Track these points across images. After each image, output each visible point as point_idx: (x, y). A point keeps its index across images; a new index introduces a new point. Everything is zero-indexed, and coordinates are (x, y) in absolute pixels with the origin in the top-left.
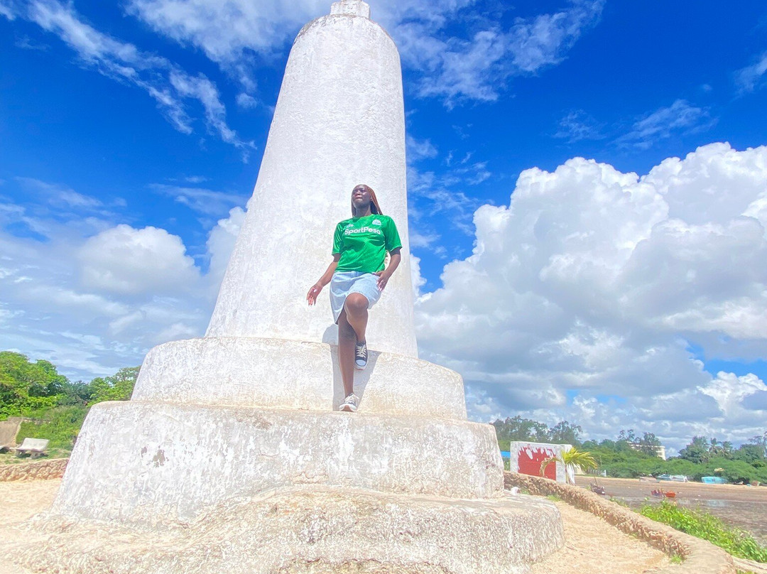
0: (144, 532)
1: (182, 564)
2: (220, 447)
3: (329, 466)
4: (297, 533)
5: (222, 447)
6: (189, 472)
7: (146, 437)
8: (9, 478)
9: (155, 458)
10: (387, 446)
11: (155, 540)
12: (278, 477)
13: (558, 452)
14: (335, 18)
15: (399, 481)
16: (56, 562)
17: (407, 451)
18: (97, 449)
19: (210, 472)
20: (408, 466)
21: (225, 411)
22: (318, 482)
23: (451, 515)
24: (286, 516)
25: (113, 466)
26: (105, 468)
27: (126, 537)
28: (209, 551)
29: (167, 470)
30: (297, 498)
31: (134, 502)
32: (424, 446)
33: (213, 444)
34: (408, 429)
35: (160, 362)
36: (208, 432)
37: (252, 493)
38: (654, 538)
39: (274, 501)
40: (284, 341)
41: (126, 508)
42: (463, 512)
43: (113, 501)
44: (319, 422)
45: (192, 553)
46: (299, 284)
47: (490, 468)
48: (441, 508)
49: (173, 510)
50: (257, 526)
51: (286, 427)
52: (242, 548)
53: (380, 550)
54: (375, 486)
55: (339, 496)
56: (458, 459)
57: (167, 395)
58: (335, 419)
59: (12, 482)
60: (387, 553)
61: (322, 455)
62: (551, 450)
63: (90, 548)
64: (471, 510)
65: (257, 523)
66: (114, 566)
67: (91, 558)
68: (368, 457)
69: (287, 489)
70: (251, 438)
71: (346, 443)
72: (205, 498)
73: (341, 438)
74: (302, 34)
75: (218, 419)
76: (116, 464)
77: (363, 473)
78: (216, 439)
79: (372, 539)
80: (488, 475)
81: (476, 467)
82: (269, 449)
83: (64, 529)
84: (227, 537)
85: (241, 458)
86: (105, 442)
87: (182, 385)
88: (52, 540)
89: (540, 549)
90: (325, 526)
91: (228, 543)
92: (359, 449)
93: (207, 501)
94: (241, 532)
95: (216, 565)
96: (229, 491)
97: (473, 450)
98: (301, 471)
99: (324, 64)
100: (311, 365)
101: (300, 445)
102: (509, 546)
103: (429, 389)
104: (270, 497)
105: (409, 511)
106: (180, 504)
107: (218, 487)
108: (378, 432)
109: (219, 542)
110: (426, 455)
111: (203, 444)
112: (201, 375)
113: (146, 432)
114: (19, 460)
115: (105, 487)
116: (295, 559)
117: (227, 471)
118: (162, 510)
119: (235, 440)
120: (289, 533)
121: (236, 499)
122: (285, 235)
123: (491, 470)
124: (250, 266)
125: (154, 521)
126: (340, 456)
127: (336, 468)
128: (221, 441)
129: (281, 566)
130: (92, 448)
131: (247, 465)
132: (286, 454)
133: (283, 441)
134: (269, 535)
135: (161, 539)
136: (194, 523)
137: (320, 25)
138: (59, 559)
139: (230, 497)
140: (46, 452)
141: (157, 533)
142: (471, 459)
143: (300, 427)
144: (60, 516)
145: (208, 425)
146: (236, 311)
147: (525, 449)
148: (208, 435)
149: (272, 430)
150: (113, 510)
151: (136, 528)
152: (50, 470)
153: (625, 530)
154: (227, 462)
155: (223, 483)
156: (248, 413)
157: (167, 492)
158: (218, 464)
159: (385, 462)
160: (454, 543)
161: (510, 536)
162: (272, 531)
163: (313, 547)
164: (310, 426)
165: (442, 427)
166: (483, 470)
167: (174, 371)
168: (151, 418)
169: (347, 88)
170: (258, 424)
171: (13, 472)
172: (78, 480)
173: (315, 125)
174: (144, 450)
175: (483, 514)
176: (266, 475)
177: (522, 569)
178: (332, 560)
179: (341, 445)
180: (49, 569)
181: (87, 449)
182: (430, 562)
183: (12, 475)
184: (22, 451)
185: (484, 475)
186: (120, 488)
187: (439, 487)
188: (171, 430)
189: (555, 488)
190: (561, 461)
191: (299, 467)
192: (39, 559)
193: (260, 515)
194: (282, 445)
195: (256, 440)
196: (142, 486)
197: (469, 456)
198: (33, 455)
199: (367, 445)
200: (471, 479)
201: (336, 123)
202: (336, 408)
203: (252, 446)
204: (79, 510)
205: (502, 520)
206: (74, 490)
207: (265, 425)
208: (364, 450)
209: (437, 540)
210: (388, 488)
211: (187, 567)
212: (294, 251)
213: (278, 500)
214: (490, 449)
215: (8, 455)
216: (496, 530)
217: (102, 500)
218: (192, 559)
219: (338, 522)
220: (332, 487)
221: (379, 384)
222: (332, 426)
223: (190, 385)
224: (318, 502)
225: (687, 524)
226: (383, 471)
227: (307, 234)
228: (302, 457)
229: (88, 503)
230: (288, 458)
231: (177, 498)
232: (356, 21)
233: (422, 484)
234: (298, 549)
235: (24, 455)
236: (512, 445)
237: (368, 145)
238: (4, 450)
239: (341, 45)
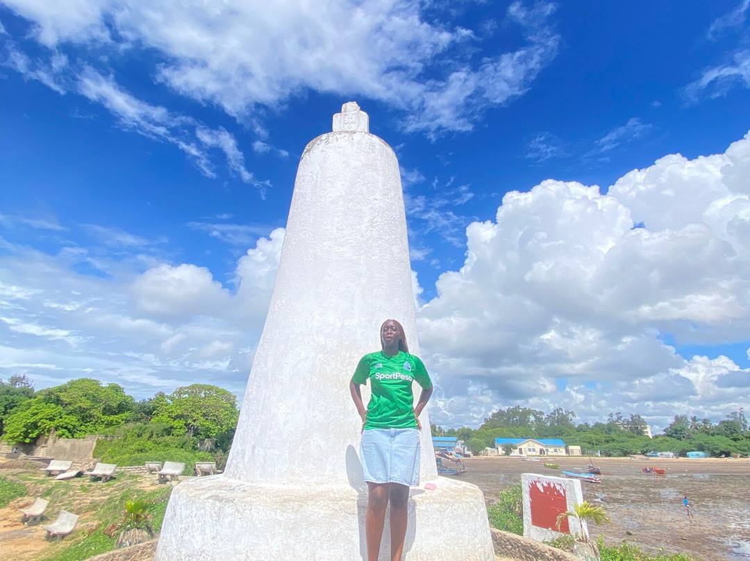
13: (568, 487)
14: (337, 136)
35: (181, 519)
46: (314, 417)
62: (561, 485)
74: (309, 151)
99: (329, 182)
112: (219, 548)
114: (92, 483)
122: (300, 361)
124: (267, 395)
137: (323, 143)
140: (114, 475)
146: (254, 448)
147: (535, 482)
169: (351, 204)
173: (324, 243)
184: (95, 476)
198: (104, 478)
201: (343, 239)
212: (309, 379)
215: (83, 479)
227: (320, 359)
235: (97, 479)
236: (522, 477)
237: (374, 257)
238: (80, 475)
239: (344, 162)
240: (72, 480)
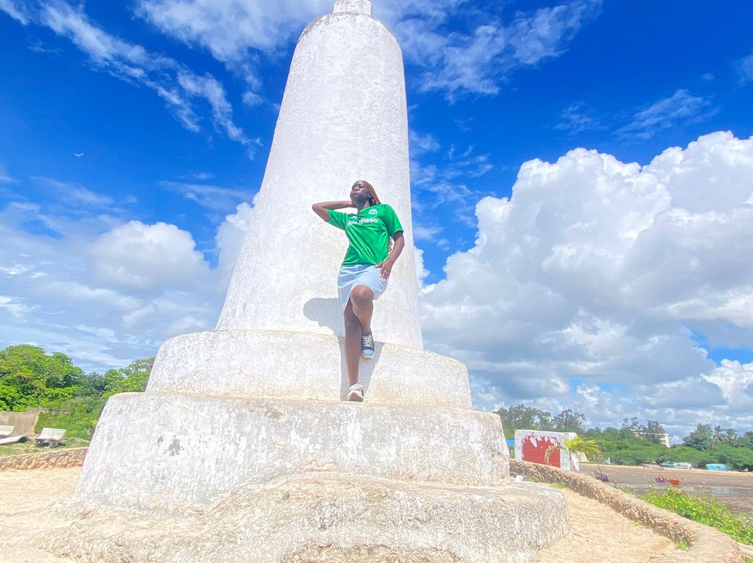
0: (162, 519)
1: (199, 549)
2: (233, 436)
3: (338, 455)
4: (309, 519)
5: (235, 436)
6: (203, 461)
7: (162, 427)
8: (30, 466)
9: (171, 447)
10: (395, 435)
11: (172, 526)
12: (289, 465)
13: (563, 440)
14: (338, 16)
15: (407, 469)
16: (78, 547)
17: (414, 440)
18: (115, 439)
19: (224, 461)
20: (415, 455)
21: (238, 401)
22: (328, 470)
23: (459, 502)
24: (297, 503)
25: (131, 455)
26: (123, 457)
27: (144, 523)
28: (225, 537)
29: (182, 459)
30: (308, 485)
31: (151, 490)
32: (431, 434)
33: (226, 433)
34: (415, 418)
35: (174, 355)
36: (222, 422)
37: (265, 481)
38: (659, 525)
39: (286, 488)
40: (293, 333)
41: (143, 495)
42: (471, 500)
43: (131, 489)
44: (328, 412)
45: (208, 539)
46: (306, 277)
47: (496, 456)
48: (448, 496)
49: (189, 497)
50: (270, 513)
51: (296, 417)
52: (256, 534)
53: (390, 536)
54: (383, 474)
55: (349, 484)
56: (464, 447)
57: (180, 386)
58: (343, 409)
59: (33, 471)
60: (396, 539)
61: (332, 444)
62: (555, 438)
63: (111, 533)
64: (478, 497)
65: (270, 510)
66: (134, 551)
67: (113, 544)
68: (377, 446)
69: (298, 476)
70: (263, 427)
71: (354, 432)
72: (219, 486)
73: (350, 427)
74: (306, 32)
75: (231, 409)
76: (134, 453)
77: (372, 461)
78: (229, 428)
79: (382, 525)
80: (494, 463)
81: (482, 456)
82: (280, 437)
83: (85, 516)
84: (241, 523)
85: (253, 447)
86: (123, 432)
87: (195, 377)
88: (74, 526)
89: (546, 535)
90: (335, 513)
91: (243, 529)
92: (367, 438)
93: (221, 488)
94: (255, 519)
95: (232, 550)
96: (242, 479)
97: (479, 439)
98: (311, 459)
99: (328, 61)
100: (319, 356)
101: (310, 434)
102: (515, 533)
103: (435, 379)
104: (281, 484)
105: (417, 499)
106: (195, 490)
107: (232, 474)
108: (386, 421)
109: (234, 528)
110: (432, 443)
111: (217, 434)
112: (213, 367)
113: (162, 422)
114: (38, 449)
115: (123, 475)
116: (307, 544)
117: (240, 460)
118: (178, 498)
119: (248, 429)
120: (302, 519)
121: (249, 487)
122: (293, 230)
123: (496, 458)
124: (259, 260)
125: (171, 508)
126: (350, 445)
127: (346, 457)
128: (234, 430)
129: (294, 551)
130: (110, 438)
131: (259, 453)
132: (296, 443)
133: (294, 430)
134: (282, 522)
135: (178, 525)
136: (209, 509)
137: (323, 23)
138: (81, 544)
139: (243, 484)
140: (63, 442)
141: (173, 520)
142: (477, 447)
143: (310, 416)
144: (81, 503)
145: (222, 416)
146: (245, 305)
147: (529, 437)
148: (221, 424)
149: (282, 420)
150: (131, 498)
151: (154, 515)
152: (68, 459)
153: (631, 516)
154: (240, 451)
155: (236, 472)
156: (259, 403)
157: (182, 479)
158: (231, 453)
159: (393, 450)
160: (462, 529)
161: (517, 522)
162: (285, 518)
163: (324, 533)
164: (319, 416)
165: (449, 416)
166: (488, 457)
167: (187, 363)
168: (166, 409)
169: (351, 85)
170: (269, 414)
171: (34, 461)
172: (97, 468)
173: (320, 122)
174: (160, 440)
175: (490, 501)
176: (277, 463)
177: (529, 555)
178: (343, 546)
179: (350, 434)
180: (71, 554)
181: (106, 438)
182: (438, 548)
183: (33, 464)
184: (41, 440)
185: (490, 463)
186: (138, 476)
187: (446, 475)
188: (186, 420)
189: (560, 475)
190: (565, 449)
191: (310, 456)
192: (62, 544)
193: (273, 503)
194: (293, 434)
195: (268, 430)
196: (159, 474)
197: (475, 445)
198: (51, 444)
199: (375, 434)
200: (477, 467)
201: (340, 119)
202: (343, 398)
203: (264, 435)
204: (99, 497)
205: (509, 507)
206: (94, 478)
207: (276, 415)
208: (372, 438)
209: (445, 527)
210: (396, 476)
211: (204, 552)
212: (301, 246)
213: (290, 488)
214: (495, 438)
215: (27, 445)
216: (503, 517)
217: (121, 488)
218: (208, 544)
219: (348, 509)
220: (342, 475)
221: (385, 375)
222: (341, 416)
223: (203, 376)
224: (328, 490)
225: (693, 511)
226: (392, 459)
228: (312, 445)
229: (107, 491)
230: (298, 446)
231: (192, 485)
232: (359, 19)
233: (430, 471)
234: (310, 535)
235: (42, 444)
236: (516, 433)
237: (372, 140)
238: (23, 440)
239: (344, 43)
240: (14, 445)
